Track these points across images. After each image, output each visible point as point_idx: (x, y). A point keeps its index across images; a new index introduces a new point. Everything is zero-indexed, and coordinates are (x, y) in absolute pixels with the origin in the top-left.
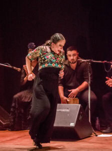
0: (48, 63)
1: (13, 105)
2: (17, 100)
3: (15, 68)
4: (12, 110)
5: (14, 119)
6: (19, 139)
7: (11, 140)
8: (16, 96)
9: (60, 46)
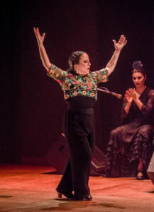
0: (78, 91)
1: (111, 143)
2: (115, 136)
3: (114, 93)
4: (109, 149)
5: (111, 161)
6: (115, 189)
7: (105, 189)
8: (115, 131)
9: (85, 62)
